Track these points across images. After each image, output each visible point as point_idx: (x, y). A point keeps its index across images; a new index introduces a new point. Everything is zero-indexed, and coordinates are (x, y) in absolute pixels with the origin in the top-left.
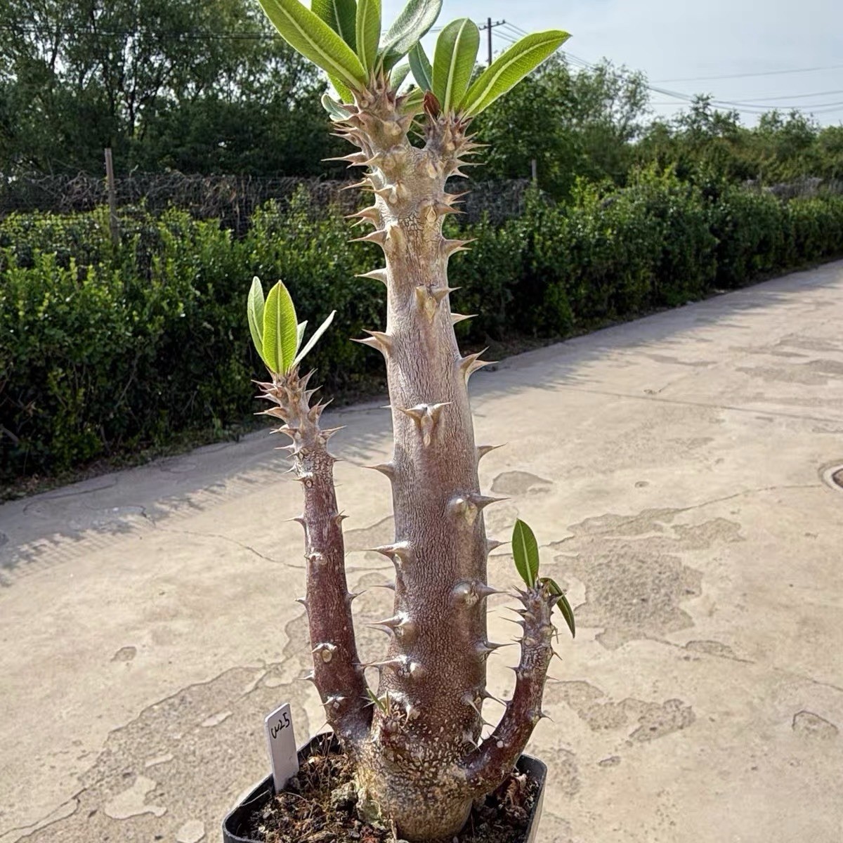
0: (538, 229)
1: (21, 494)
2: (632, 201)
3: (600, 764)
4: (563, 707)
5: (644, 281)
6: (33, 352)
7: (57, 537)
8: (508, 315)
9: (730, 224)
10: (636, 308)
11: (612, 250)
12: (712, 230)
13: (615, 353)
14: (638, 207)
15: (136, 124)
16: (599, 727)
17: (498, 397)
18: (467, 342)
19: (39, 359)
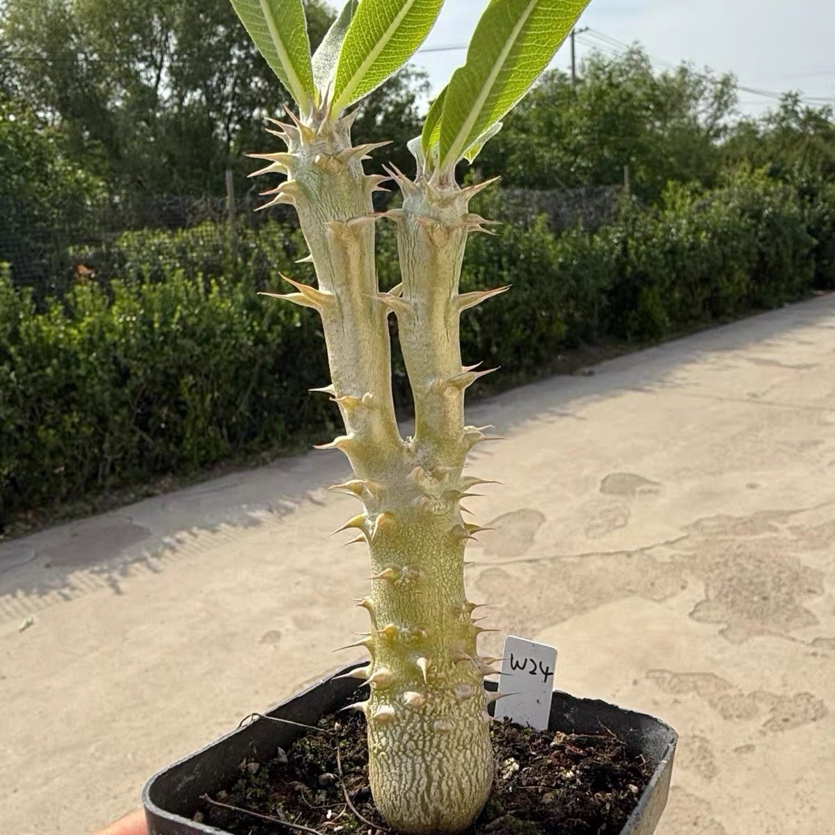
0: (631, 235)
1: (158, 491)
2: (727, 204)
3: (736, 750)
4: (693, 697)
5: (739, 284)
6: (167, 360)
7: (195, 530)
8: (601, 320)
9: (829, 224)
10: (730, 310)
11: (706, 252)
12: (810, 231)
13: (712, 357)
14: (733, 210)
15: (232, 144)
16: (731, 716)
17: (598, 401)
18: (562, 347)
19: (172, 367)
